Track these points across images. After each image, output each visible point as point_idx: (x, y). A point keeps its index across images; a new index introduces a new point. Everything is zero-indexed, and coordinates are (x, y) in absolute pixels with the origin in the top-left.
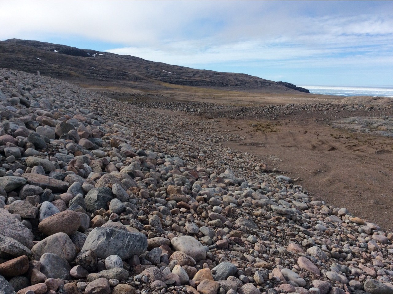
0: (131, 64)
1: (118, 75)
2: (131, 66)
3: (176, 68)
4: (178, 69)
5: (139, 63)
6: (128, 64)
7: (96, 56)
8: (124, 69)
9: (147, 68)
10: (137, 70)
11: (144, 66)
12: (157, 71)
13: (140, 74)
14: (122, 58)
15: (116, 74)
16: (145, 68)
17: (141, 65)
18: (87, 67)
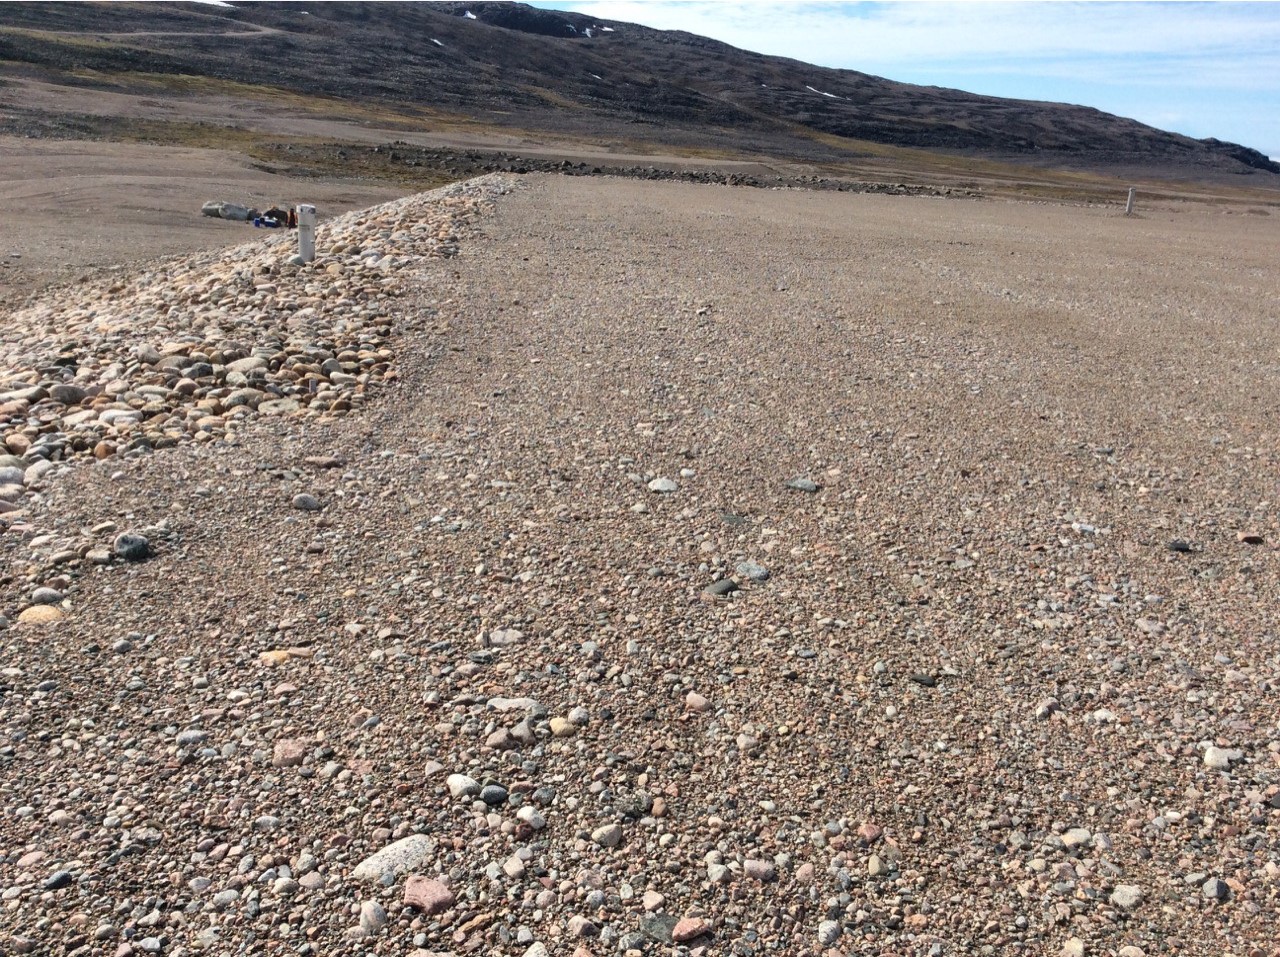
0: (706, 64)
1: (674, 103)
2: (707, 70)
3: (852, 80)
4: (858, 85)
5: (731, 62)
6: (698, 65)
7: (594, 35)
8: (687, 82)
9: (758, 80)
10: (727, 88)
11: (748, 71)
12: (790, 89)
13: (739, 100)
14: (675, 42)
15: (665, 100)
16: (751, 78)
17: (738, 68)
18: (580, 74)
